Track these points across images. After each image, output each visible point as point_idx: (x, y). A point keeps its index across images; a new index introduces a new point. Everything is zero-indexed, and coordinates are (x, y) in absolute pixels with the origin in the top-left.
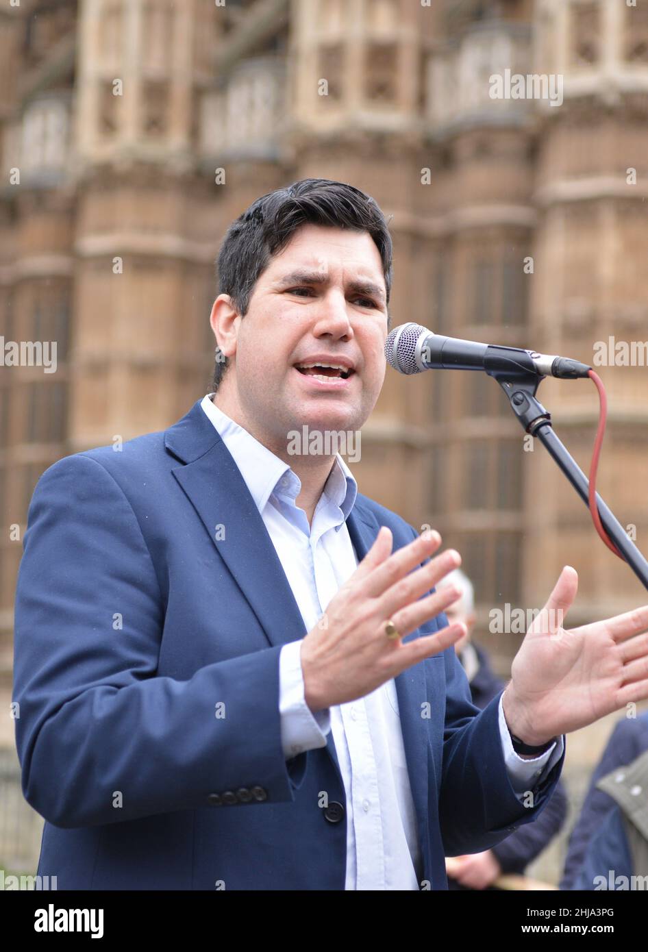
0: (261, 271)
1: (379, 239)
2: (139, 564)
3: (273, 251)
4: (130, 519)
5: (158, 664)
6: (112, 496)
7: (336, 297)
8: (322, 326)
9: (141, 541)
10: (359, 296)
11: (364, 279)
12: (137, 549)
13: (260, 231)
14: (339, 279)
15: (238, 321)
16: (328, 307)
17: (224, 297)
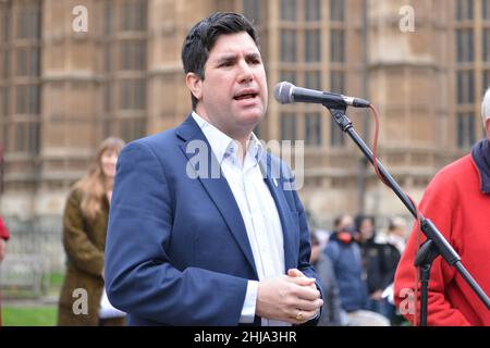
0: (206, 59)
1: (251, 33)
2: (162, 189)
3: (209, 50)
4: (160, 169)
5: (171, 233)
6: (151, 159)
7: (243, 62)
8: (241, 77)
9: (164, 179)
10: (251, 60)
11: (251, 52)
12: (161, 182)
13: (200, 42)
14: (241, 55)
15: (200, 82)
16: (241, 68)
17: (190, 74)
